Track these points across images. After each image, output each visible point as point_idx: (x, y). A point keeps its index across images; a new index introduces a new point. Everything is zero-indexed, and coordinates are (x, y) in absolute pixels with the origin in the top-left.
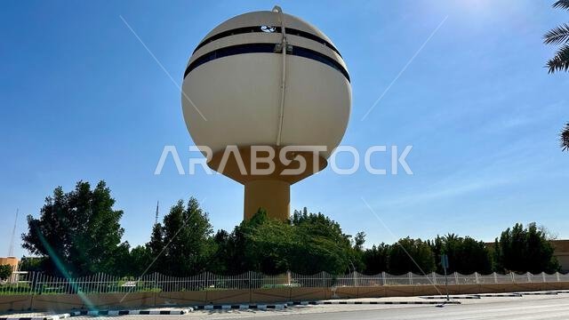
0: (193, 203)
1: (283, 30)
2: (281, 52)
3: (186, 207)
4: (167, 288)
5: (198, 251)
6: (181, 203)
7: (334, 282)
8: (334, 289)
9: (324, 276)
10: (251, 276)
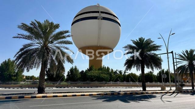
0: (75, 67)
1: (100, 12)
2: (99, 19)
3: (74, 68)
4: (71, 84)
5: (77, 76)
6: (73, 67)
7: (106, 83)
8: (106, 85)
9: (104, 82)
10: (88, 82)
